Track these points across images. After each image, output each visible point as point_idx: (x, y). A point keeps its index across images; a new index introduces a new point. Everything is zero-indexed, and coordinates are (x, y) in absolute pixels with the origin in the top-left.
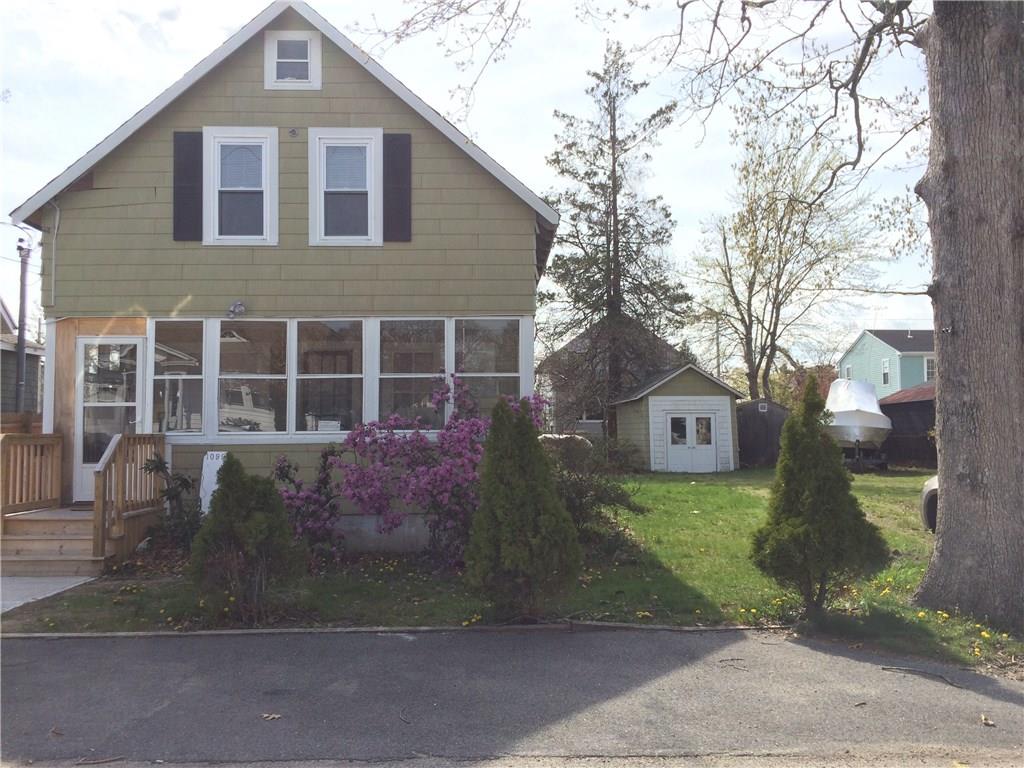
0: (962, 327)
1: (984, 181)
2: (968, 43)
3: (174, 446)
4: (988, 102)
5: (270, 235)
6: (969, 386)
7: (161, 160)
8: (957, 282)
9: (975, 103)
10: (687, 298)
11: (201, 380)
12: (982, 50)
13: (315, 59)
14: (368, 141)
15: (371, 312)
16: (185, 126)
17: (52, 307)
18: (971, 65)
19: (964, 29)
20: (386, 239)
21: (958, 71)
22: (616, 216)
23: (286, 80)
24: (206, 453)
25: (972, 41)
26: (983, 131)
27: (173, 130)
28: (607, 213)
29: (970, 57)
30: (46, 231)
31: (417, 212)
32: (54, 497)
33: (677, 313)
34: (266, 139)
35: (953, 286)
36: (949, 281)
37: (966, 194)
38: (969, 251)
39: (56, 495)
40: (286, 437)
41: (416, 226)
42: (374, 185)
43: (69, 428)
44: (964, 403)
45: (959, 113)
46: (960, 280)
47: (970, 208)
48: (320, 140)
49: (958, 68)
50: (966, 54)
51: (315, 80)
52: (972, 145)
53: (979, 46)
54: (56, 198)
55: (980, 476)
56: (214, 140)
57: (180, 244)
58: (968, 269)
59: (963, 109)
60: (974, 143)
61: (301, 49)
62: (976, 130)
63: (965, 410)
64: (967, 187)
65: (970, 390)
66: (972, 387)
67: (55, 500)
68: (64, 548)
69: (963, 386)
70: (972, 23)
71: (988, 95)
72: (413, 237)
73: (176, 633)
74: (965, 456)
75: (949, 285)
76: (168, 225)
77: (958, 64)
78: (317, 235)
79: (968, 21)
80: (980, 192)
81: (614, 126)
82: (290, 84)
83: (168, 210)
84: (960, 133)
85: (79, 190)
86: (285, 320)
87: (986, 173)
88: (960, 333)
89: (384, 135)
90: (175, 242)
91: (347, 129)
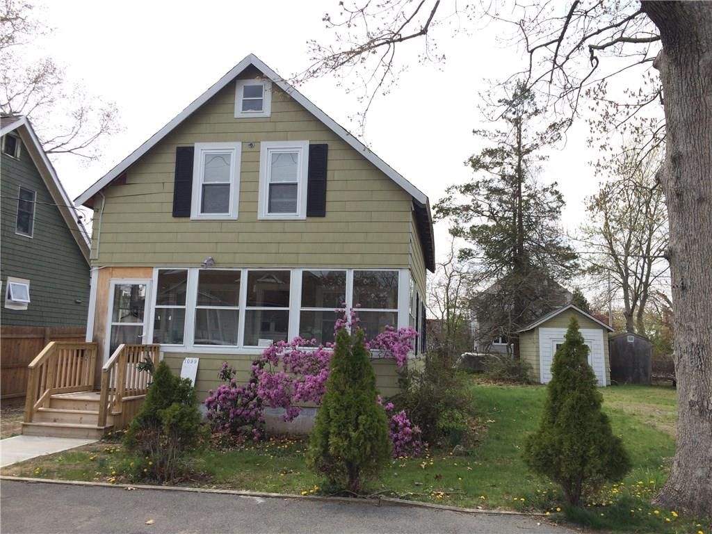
0: (689, 284)
1: (704, 170)
2: (687, 65)
3: (165, 353)
4: (704, 110)
5: (233, 213)
6: (696, 330)
7: (167, 166)
8: (684, 248)
9: (694, 111)
10: (574, 257)
11: (185, 309)
12: (698, 70)
13: (267, 97)
14: (299, 150)
15: (296, 265)
16: (184, 142)
17: (96, 260)
18: (690, 83)
19: (683, 56)
20: (309, 215)
21: (680, 87)
22: (520, 197)
23: (249, 111)
24: (184, 359)
25: (690, 64)
26: (701, 132)
27: (176, 146)
28: (514, 196)
29: (689, 76)
30: (96, 211)
31: (330, 196)
32: (90, 384)
33: (567, 267)
34: (234, 149)
35: (682, 251)
36: (679, 247)
37: (689, 180)
38: (693, 224)
39: (91, 383)
40: (236, 350)
41: (329, 206)
42: (301, 177)
43: (102, 339)
44: (693, 344)
45: (682, 119)
46: (686, 247)
47: (692, 191)
48: (267, 149)
49: (680, 84)
50: (686, 74)
51: (267, 110)
52: (693, 142)
53: (695, 68)
54: (103, 190)
55: (705, 403)
56: (201, 152)
57: (177, 220)
58: (692, 238)
59: (685, 116)
60: (694, 140)
61: (258, 91)
62: (695, 131)
63: (693, 350)
64: (689, 175)
65: (697, 334)
66: (698, 332)
67: (91, 386)
68: (83, 419)
69: (692, 330)
70: (689, 50)
71: (704, 104)
72: (327, 214)
73: (110, 484)
74: (694, 386)
75: (679, 251)
76: (170, 207)
77: (680, 81)
78: (263, 213)
79: (686, 49)
80: (700, 178)
81: (520, 135)
82: (251, 114)
83: (170, 198)
84: (684, 134)
85: (117, 185)
86: (239, 270)
87: (705, 164)
88: (688, 288)
89: (310, 145)
90: (173, 218)
91: (286, 142)
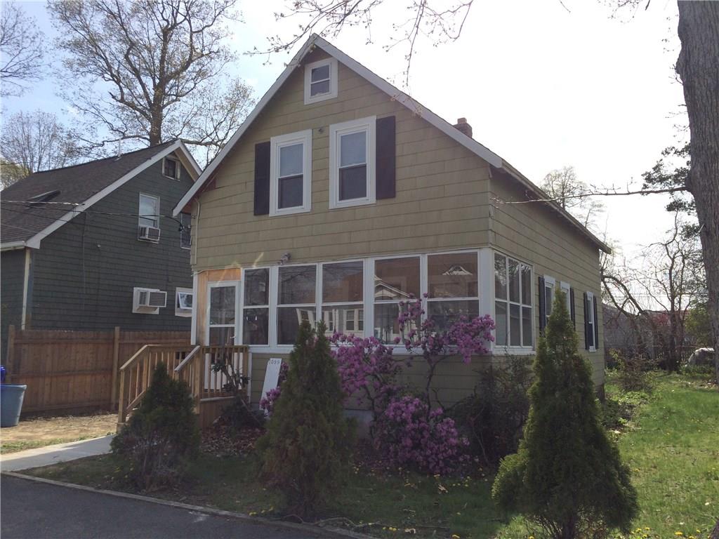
5: (307, 205)
7: (248, 164)
11: (268, 309)
13: (334, 77)
14: (367, 127)
16: (260, 139)
17: (196, 264)
20: (378, 198)
23: (317, 95)
24: (269, 359)
27: (255, 143)
30: (193, 218)
31: (399, 174)
34: (305, 138)
41: (399, 185)
42: (370, 158)
48: (337, 131)
51: (334, 90)
54: (198, 197)
56: (277, 143)
57: (257, 218)
61: (324, 72)
72: (397, 194)
76: (251, 206)
78: (334, 201)
82: (320, 97)
83: (252, 196)
85: (210, 190)
86: (315, 264)
89: (377, 121)
90: (254, 217)
91: (353, 121)
